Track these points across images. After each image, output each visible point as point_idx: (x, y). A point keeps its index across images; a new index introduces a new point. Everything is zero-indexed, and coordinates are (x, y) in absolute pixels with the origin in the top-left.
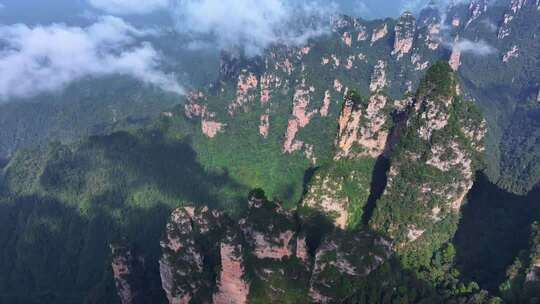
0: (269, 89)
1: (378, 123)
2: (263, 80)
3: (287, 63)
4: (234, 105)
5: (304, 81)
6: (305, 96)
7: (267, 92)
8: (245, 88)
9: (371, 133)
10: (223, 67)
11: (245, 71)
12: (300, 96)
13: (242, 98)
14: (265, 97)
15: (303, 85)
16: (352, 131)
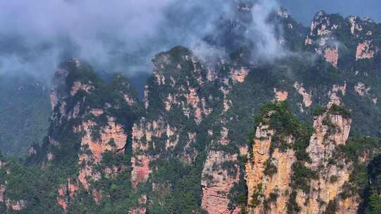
0: (150, 152)
1: (334, 179)
2: (137, 133)
3: (192, 97)
4: (72, 188)
5: (225, 133)
6: (227, 165)
7: (146, 160)
8: (98, 149)
9: (321, 203)
10: (57, 108)
11: (97, 112)
12: (215, 167)
13: (89, 173)
14: (142, 170)
15: (224, 142)
16: (274, 197)
